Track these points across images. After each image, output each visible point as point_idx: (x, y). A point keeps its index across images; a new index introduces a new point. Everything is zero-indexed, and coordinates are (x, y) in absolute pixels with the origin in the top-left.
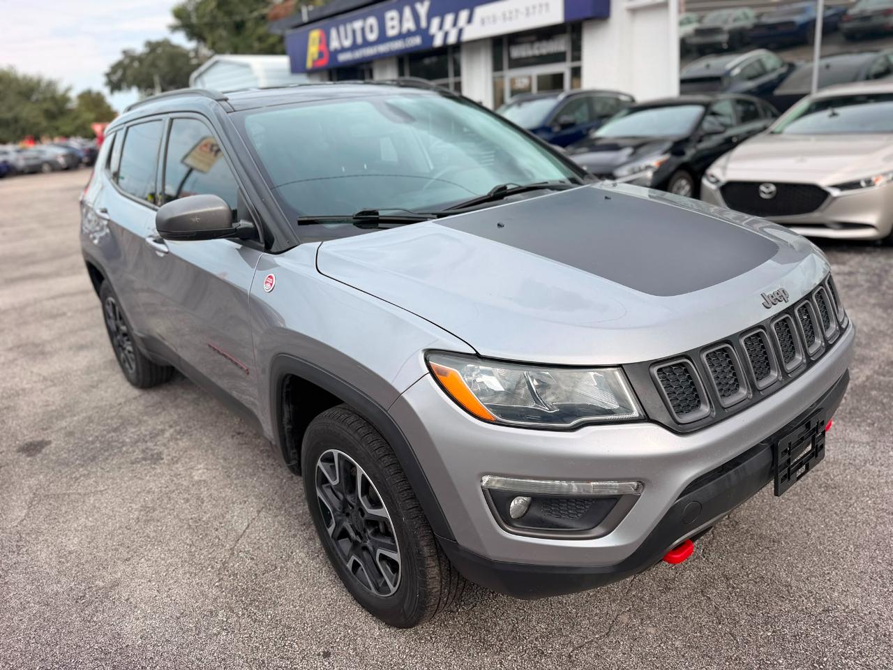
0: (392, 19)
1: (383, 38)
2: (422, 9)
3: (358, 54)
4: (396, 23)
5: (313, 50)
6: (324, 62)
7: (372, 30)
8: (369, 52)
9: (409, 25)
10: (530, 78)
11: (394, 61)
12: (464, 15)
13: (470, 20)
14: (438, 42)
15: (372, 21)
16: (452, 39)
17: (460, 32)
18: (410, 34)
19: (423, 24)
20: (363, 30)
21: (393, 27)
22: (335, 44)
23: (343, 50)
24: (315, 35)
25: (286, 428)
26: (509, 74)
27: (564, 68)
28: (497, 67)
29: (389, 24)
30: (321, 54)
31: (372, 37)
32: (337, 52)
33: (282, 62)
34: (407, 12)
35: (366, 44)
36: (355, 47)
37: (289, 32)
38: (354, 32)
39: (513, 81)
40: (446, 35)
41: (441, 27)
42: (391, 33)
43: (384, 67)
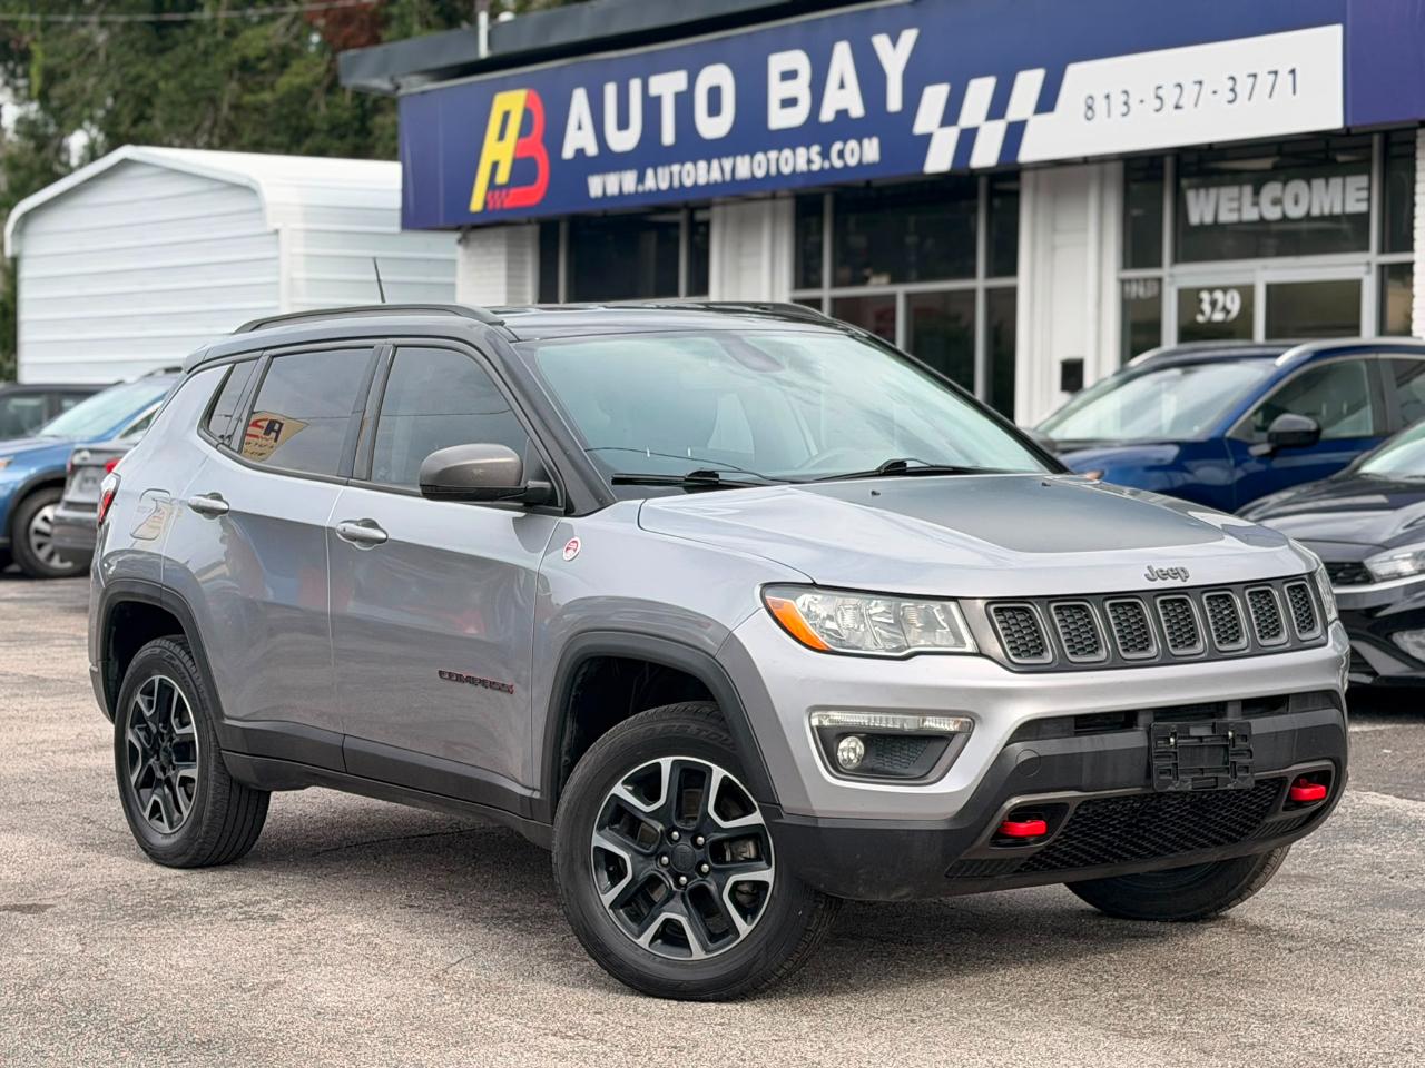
0: (789, 75)
1: (751, 132)
2: (894, 55)
3: (659, 180)
4: (801, 88)
5: (498, 152)
6: (533, 194)
7: (714, 109)
8: (698, 174)
9: (844, 97)
10: (1247, 293)
11: (786, 207)
12: (1029, 83)
13: (1047, 102)
14: (939, 160)
15: (718, 75)
16: (985, 155)
17: (1015, 132)
18: (844, 127)
19: (894, 102)
20: (684, 101)
21: (789, 103)
22: (578, 138)
23: (608, 161)
24: (511, 103)
25: (563, 760)
26: (1177, 277)
27: (1358, 267)
28: (1139, 249)
29: (777, 90)
30: (523, 169)
31: (713, 128)
32: (585, 165)
33: (380, 180)
34: (842, 55)
35: (692, 146)
36: (649, 153)
37: (414, 85)
38: (652, 106)
39: (1189, 299)
40: (968, 139)
41: (950, 116)
42: (779, 119)
43: (746, 225)
